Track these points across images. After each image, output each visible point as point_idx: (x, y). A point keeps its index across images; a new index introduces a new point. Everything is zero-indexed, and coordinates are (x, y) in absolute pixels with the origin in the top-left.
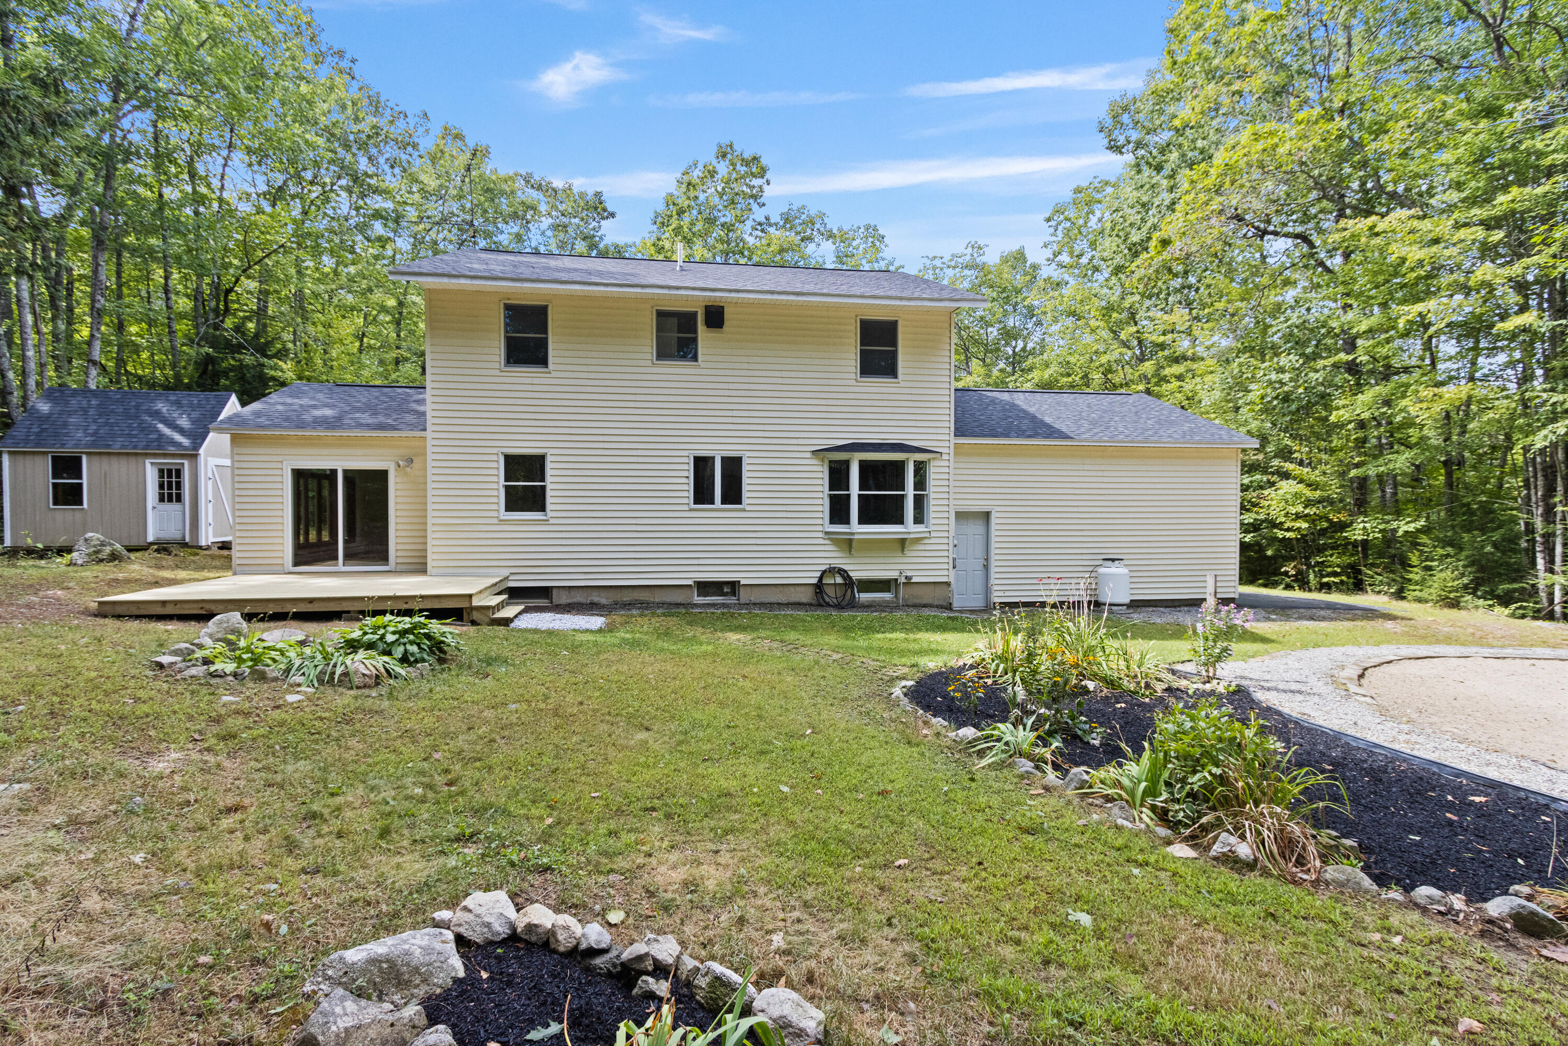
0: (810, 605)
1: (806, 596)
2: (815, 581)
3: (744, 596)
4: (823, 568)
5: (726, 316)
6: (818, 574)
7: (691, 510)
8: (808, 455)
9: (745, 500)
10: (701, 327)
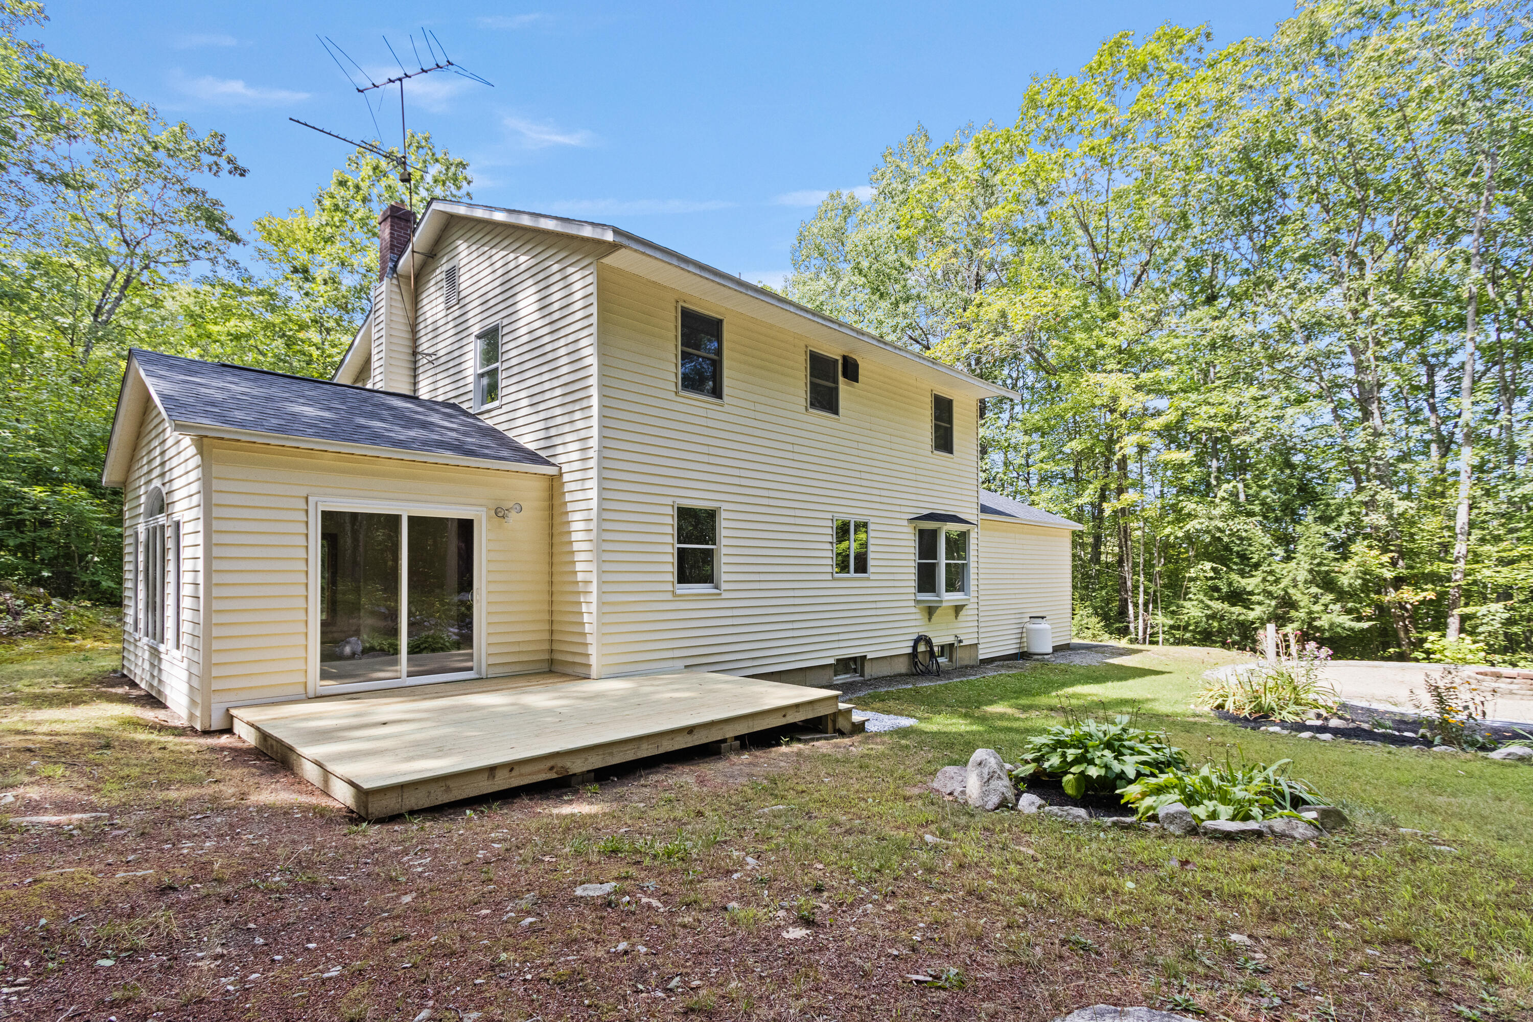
0: (907, 675)
1: (902, 667)
2: (910, 650)
3: (870, 671)
4: (915, 637)
5: (860, 371)
6: (912, 644)
7: (834, 579)
8: (906, 523)
9: (871, 569)
10: (841, 378)
